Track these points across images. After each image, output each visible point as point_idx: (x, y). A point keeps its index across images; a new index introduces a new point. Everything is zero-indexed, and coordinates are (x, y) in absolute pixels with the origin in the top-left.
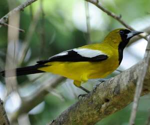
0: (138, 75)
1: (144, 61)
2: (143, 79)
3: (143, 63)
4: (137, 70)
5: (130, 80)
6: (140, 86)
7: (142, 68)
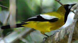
0: (70, 31)
1: (73, 24)
2: (72, 34)
3: (72, 25)
4: (69, 29)
5: (65, 34)
6: (70, 37)
7: (72, 28)
